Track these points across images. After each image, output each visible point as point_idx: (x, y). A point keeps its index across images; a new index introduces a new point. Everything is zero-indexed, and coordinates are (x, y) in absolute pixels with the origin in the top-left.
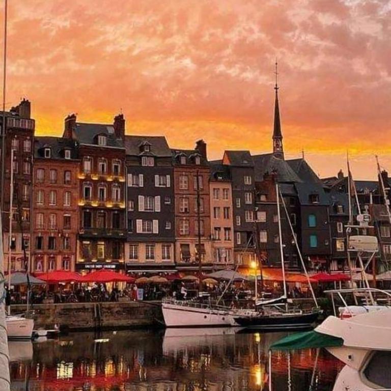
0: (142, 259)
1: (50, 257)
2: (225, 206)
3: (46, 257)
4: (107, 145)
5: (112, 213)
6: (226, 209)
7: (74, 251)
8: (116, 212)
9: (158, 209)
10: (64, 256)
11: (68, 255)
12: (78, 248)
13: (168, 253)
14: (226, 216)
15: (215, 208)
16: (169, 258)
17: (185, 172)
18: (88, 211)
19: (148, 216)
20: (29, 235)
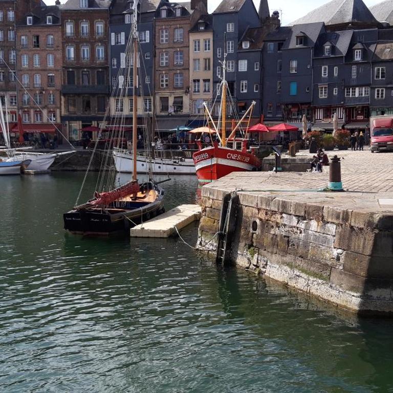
0: (126, 112)
1: (36, 111)
2: (206, 57)
3: (32, 111)
4: (89, 7)
6: (207, 60)
7: (59, 106)
8: (100, 70)
10: (49, 110)
11: (53, 109)
12: (63, 102)
13: (150, 105)
14: (207, 68)
15: (195, 60)
16: (150, 110)
17: (165, 25)
18: (71, 70)
20: (16, 93)
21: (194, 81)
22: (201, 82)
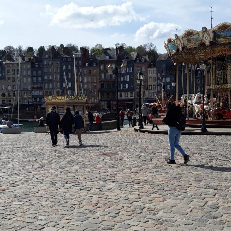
0: (123, 98)
2: (154, 77)
4: (109, 59)
5: (112, 83)
6: (154, 78)
8: (114, 82)
9: (128, 80)
10: (94, 98)
11: (96, 97)
12: (99, 95)
13: (133, 95)
14: (154, 80)
15: (150, 78)
16: (133, 97)
17: (138, 65)
18: (103, 82)
19: (125, 83)
21: (150, 85)
22: (152, 86)
